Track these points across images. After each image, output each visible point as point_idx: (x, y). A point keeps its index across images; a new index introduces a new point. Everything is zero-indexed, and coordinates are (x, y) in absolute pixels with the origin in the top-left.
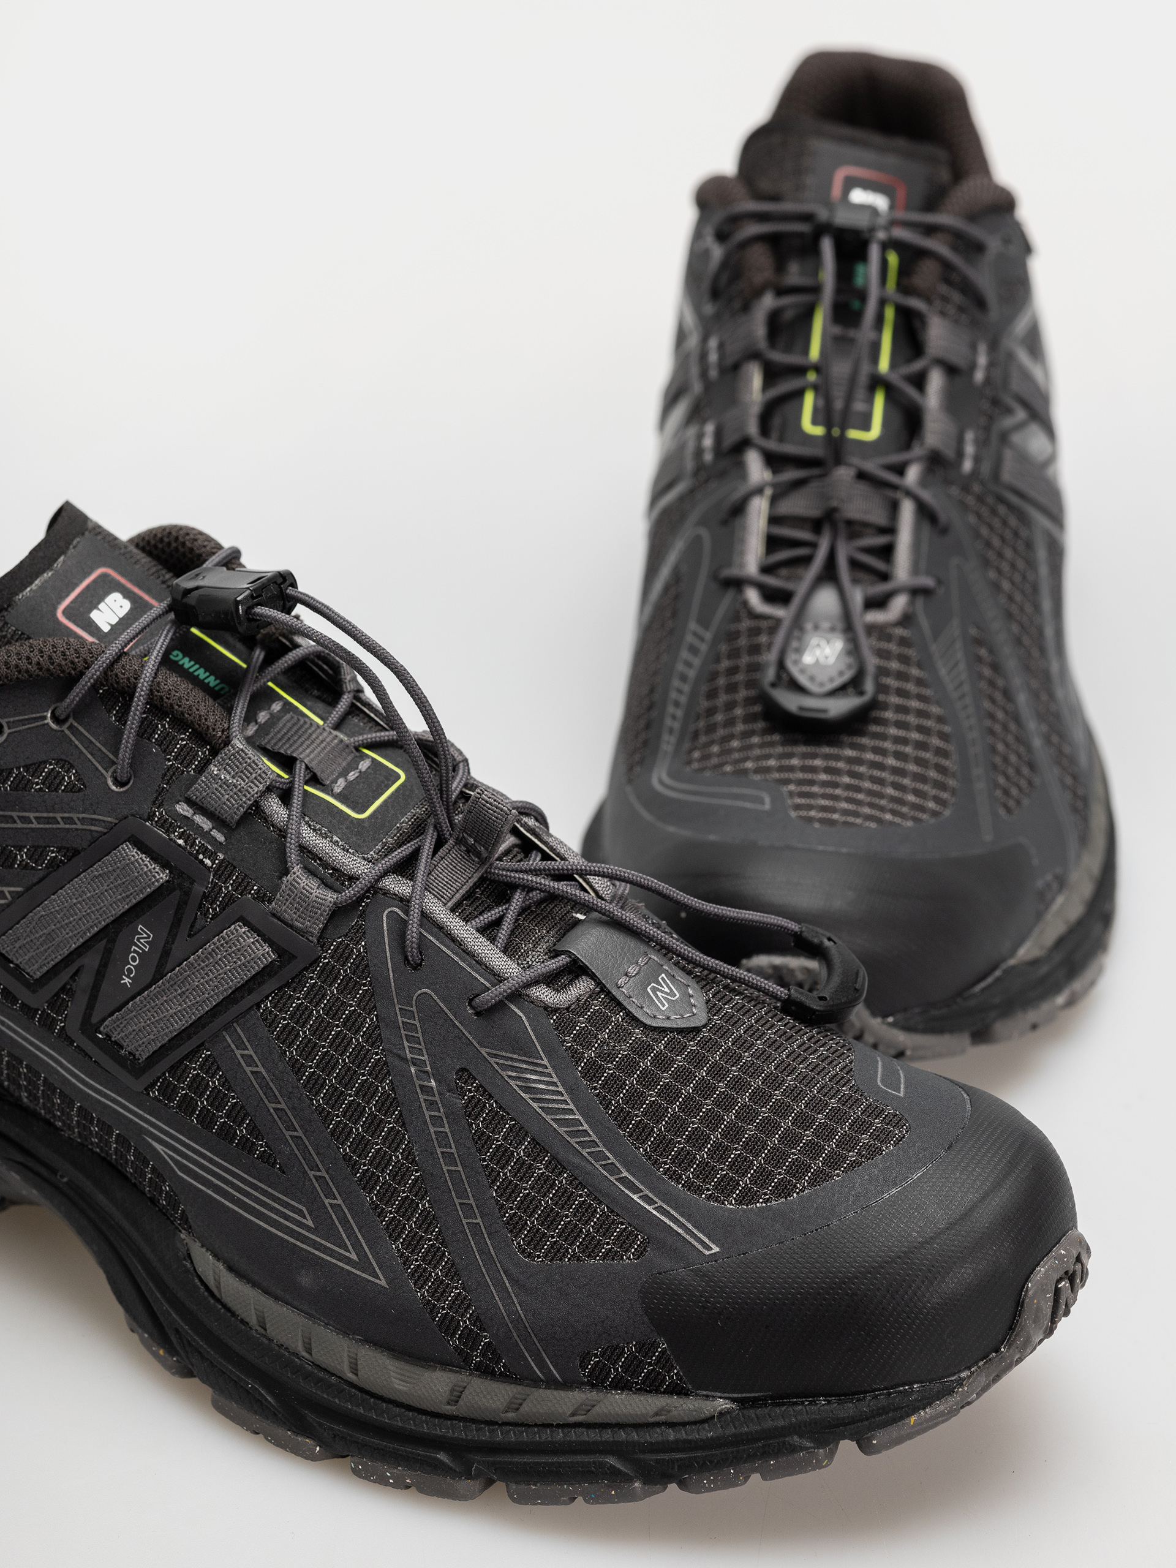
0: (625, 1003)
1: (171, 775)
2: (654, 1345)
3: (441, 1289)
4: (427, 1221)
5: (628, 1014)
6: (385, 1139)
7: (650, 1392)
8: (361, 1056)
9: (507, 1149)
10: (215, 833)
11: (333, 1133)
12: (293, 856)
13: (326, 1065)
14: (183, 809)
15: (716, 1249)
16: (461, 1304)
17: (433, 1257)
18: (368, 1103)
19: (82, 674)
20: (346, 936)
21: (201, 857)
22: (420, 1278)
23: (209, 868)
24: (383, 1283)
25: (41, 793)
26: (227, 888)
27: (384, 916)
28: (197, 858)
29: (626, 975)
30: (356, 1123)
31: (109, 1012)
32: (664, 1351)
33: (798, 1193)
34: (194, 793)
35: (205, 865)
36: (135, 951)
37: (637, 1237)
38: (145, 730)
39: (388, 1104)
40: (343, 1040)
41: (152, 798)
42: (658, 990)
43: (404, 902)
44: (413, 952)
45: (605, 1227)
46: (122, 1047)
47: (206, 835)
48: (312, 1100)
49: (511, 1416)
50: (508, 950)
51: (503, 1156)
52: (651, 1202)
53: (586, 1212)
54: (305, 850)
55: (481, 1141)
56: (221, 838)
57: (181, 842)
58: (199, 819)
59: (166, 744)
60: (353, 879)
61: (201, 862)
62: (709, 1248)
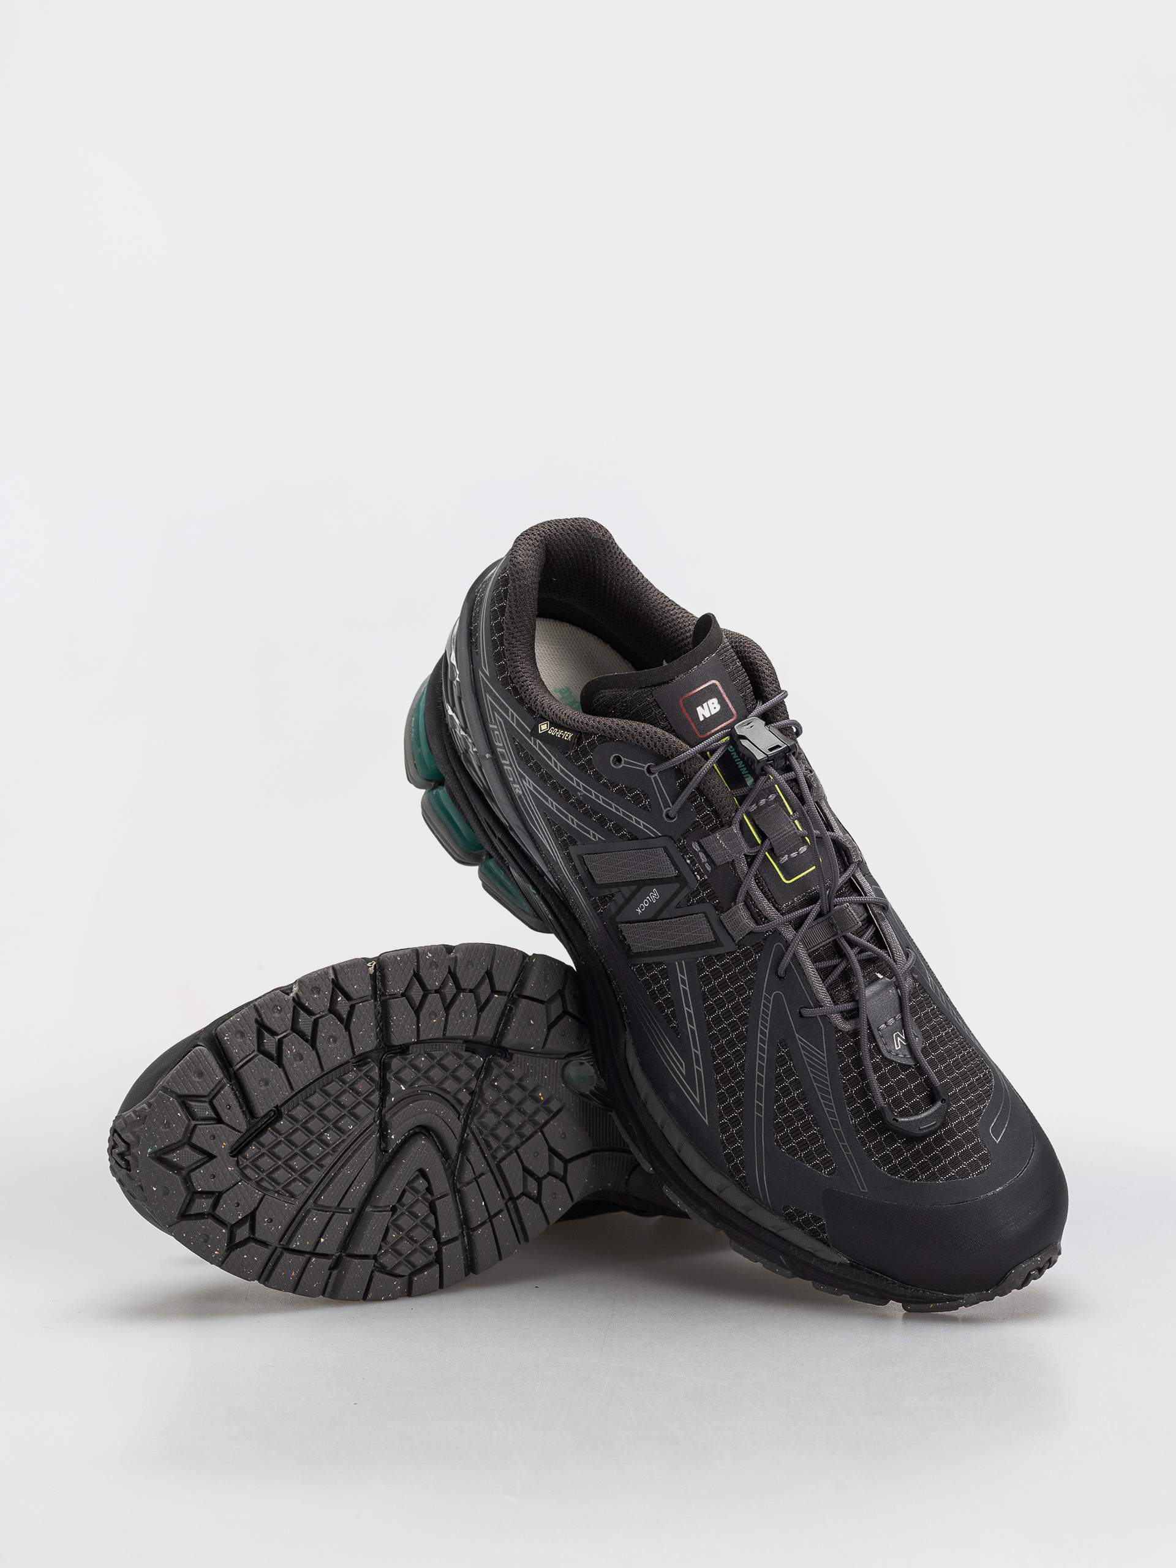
0: (878, 1040)
1: (696, 825)
2: (820, 1220)
3: (731, 1140)
4: (739, 1103)
5: (877, 1045)
6: (734, 1053)
7: (812, 1236)
8: (737, 1009)
9: (789, 1089)
10: (707, 865)
11: (710, 1036)
12: (741, 897)
13: (720, 1004)
14: (695, 846)
15: (866, 1191)
16: (738, 1151)
17: (735, 1122)
18: (733, 1032)
19: (668, 759)
20: (753, 946)
21: (696, 873)
22: (724, 1129)
23: (698, 880)
24: (706, 1121)
25: (629, 802)
26: (703, 894)
27: (775, 946)
28: (694, 873)
29: (886, 1023)
30: (723, 1038)
31: (626, 920)
32: (823, 1224)
33: (918, 1181)
34: (703, 841)
35: (697, 878)
36: (648, 899)
37: (833, 1164)
38: (692, 798)
39: (741, 1037)
40: (732, 996)
41: (683, 833)
42: (899, 1036)
43: (787, 945)
44: (781, 972)
45: (821, 1151)
46: (626, 940)
47: (703, 865)
48: (706, 1016)
49: (743, 1212)
50: (830, 989)
51: (786, 1091)
52: (846, 1150)
53: (814, 1139)
54: (748, 896)
55: (779, 1079)
56: (709, 869)
57: (688, 861)
58: (701, 855)
59: (699, 809)
60: (767, 920)
61: (695, 875)
62: (864, 1189)
